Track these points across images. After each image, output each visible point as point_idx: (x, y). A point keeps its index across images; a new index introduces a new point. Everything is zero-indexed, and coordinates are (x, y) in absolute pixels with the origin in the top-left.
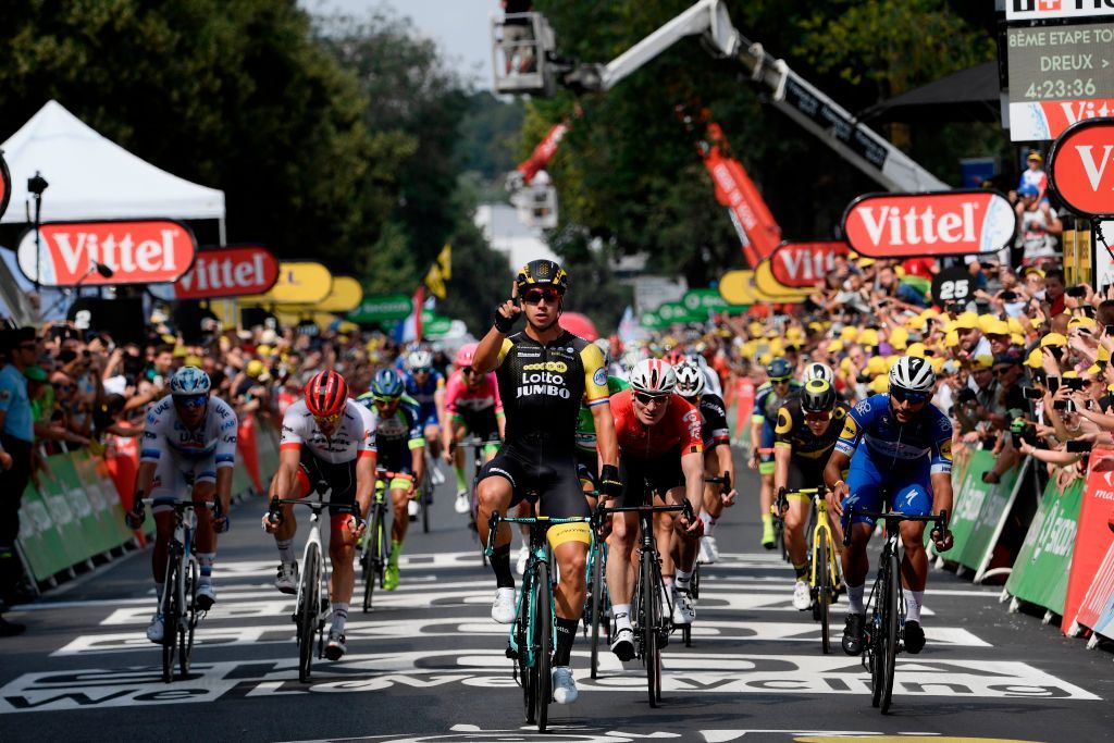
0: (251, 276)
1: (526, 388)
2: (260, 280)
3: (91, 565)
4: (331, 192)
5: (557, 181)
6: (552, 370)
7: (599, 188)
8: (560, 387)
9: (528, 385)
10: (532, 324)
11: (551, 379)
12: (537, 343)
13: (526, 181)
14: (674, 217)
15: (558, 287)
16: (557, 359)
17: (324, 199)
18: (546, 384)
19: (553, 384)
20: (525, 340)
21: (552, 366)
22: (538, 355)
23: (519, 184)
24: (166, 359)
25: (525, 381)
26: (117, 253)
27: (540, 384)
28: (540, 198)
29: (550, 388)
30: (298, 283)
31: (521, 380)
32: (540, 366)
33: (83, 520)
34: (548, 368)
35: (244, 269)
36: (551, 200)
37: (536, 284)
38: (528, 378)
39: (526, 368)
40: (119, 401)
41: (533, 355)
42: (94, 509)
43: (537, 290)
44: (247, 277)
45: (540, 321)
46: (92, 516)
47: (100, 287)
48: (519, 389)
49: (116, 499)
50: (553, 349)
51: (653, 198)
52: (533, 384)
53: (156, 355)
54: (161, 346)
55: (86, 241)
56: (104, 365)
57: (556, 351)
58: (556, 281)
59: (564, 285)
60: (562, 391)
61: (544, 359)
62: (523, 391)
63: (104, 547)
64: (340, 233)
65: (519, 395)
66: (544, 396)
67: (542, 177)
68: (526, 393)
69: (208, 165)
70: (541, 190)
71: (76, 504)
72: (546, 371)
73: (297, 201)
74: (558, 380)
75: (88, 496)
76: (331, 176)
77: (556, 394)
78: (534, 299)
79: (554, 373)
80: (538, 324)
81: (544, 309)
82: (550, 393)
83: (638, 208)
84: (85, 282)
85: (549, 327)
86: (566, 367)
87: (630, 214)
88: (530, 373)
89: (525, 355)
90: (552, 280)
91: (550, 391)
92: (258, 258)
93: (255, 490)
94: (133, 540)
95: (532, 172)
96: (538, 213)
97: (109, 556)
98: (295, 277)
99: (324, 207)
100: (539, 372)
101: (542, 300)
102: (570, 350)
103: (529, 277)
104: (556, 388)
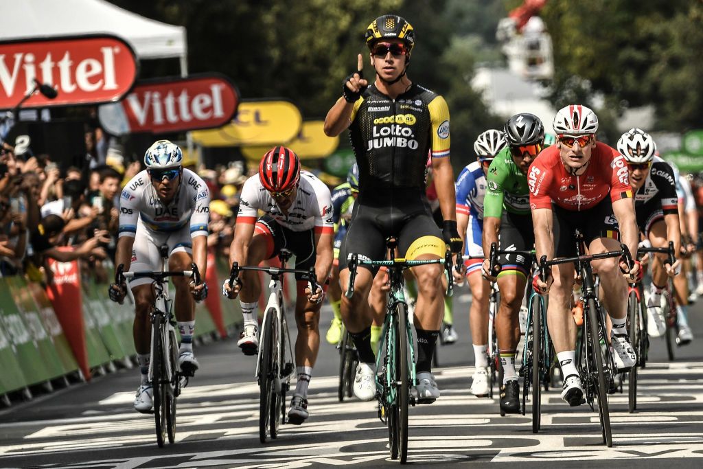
0: (210, 108)
1: (376, 141)
2: (219, 112)
3: (28, 393)
4: (311, 43)
5: (553, 28)
6: (401, 122)
7: (596, 34)
8: (409, 138)
9: (379, 138)
10: (381, 78)
11: (400, 131)
12: (386, 97)
13: (519, 28)
14: (675, 64)
15: (405, 41)
16: (405, 112)
17: (303, 52)
18: (396, 136)
19: (402, 136)
20: (375, 94)
21: (402, 118)
22: (387, 109)
23: (511, 33)
24: (111, 185)
25: (375, 135)
26: (56, 72)
27: (390, 136)
28: (534, 46)
29: (399, 140)
30: (265, 123)
31: (372, 133)
32: (390, 119)
33: (19, 347)
34: (397, 121)
35: (202, 101)
36: (546, 49)
37: (383, 39)
38: (378, 131)
39: (377, 121)
40: (57, 224)
41: (382, 109)
42: (32, 337)
43: (384, 43)
44: (205, 110)
45: (388, 73)
46: (29, 344)
47: (39, 110)
48: (370, 143)
49: (57, 330)
50: (402, 101)
51: (655, 47)
52: (383, 137)
53: (102, 181)
54: (107, 171)
55: (23, 62)
56: (39, 184)
57: (405, 104)
58: (402, 35)
59: (410, 39)
60: (411, 142)
61: (394, 112)
62: (374, 144)
63: (43, 375)
64: (322, 88)
65: (370, 147)
66: (394, 148)
67: (535, 24)
68: (376, 146)
69: (175, 9)
70: (533, 37)
71: (11, 330)
72: (395, 124)
73: (275, 53)
74: (407, 132)
75: (26, 323)
76: (311, 27)
77: (405, 145)
78: (381, 52)
79: (403, 125)
80: (385, 76)
81: (391, 62)
82: (399, 145)
83: (639, 56)
84: (25, 105)
85: (397, 80)
86: (414, 120)
87: (630, 63)
88: (380, 126)
89: (376, 109)
90: (398, 34)
91: (400, 143)
92: (216, 89)
93: (219, 335)
94: (77, 372)
95: (525, 19)
96: (533, 62)
97: (50, 387)
98: (263, 118)
99: (304, 60)
100: (389, 125)
101: (389, 53)
102: (418, 103)
103: (377, 31)
104: (405, 140)
